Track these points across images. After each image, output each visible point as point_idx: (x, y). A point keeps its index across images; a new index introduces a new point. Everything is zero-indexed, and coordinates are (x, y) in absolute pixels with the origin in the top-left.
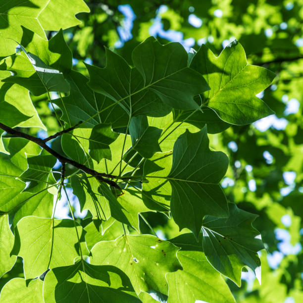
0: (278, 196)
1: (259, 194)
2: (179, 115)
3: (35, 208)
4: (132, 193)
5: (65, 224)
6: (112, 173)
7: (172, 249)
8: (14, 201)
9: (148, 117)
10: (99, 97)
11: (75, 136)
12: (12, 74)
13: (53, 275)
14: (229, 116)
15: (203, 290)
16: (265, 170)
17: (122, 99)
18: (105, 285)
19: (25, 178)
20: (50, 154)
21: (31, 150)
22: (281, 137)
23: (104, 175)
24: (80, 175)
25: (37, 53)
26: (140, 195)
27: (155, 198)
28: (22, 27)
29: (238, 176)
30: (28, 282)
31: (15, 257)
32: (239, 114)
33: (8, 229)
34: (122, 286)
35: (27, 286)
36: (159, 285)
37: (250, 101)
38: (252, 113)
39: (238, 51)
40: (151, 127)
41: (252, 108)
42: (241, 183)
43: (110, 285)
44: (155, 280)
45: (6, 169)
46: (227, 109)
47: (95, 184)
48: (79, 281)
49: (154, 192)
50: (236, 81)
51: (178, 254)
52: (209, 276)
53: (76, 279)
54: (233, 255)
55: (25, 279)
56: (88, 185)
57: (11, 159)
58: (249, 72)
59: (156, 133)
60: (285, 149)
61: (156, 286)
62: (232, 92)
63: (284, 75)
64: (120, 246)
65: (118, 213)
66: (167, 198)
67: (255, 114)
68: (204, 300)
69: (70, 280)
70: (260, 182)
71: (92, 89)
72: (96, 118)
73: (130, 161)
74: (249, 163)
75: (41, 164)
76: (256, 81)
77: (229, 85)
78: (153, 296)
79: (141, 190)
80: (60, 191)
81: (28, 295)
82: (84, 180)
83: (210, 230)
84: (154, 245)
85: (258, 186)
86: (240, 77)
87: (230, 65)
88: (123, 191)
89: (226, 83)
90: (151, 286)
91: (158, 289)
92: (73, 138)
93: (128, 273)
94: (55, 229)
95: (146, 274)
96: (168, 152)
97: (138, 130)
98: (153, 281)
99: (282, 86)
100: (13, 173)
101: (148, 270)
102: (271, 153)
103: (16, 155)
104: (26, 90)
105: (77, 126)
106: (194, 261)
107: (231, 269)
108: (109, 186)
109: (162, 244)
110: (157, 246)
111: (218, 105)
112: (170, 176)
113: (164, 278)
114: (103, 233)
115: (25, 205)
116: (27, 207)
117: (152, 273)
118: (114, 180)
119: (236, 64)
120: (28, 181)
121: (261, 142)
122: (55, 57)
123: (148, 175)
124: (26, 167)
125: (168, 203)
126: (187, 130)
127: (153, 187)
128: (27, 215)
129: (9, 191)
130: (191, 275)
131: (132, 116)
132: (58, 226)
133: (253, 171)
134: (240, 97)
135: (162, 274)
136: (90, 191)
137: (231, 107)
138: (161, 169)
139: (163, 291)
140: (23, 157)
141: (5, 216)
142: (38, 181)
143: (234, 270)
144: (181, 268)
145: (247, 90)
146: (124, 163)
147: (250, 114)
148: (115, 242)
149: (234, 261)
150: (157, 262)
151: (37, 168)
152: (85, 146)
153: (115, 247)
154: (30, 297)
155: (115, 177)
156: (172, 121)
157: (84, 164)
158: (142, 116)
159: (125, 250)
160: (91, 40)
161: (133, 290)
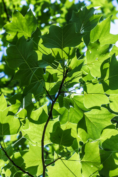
0: (61, 5)
1: (61, 12)
2: (35, 48)
3: (80, 103)
4: (69, 63)
5: (85, 89)
6: (63, 72)
7: (91, 45)
8: (78, 111)
9: (38, 60)
10: (32, 81)
11: (49, 89)
12: (27, 118)
13: (107, 91)
14: (34, 27)
15: (105, 31)
16: (51, 11)
17: (32, 71)
18: (108, 70)
19: (68, 108)
20: (58, 99)
21: (57, 107)
22: (37, 6)
23: (64, 76)
24: (65, 85)
25: (17, 108)
26: (70, 60)
27: (70, 54)
28: (7, 116)
29: (55, 22)
30: (111, 102)
31: (102, 108)
32: (33, 23)
33: (90, 112)
34: (108, 63)
35: (112, 102)
36: (106, 48)
37: (27, 19)
38: (31, 18)
39: (7, 26)
40: (42, 59)
41: (29, 18)
42: (58, 20)
43: (108, 68)
44: (104, 50)
45: (66, 116)
46: (31, 28)
47: (68, 79)
48: (108, 81)
49: (68, 55)
50: (19, 26)
51: (92, 42)
52: (99, 29)
53: (108, 82)
54: (90, 19)
55: (110, 103)
56: (68, 82)
57: (62, 114)
58: (15, 21)
59: (44, 56)
60: (42, 4)
61: (107, 49)
62: (24, 27)
63: (11, 8)
64: (92, 66)
65: (79, 68)
66: (70, 49)
67: (32, 17)
68: (109, 30)
69: (108, 85)
70: (56, 13)
71: (29, 85)
72: (41, 81)
73: (56, 66)
74: (49, 18)
75: (62, 102)
76: (18, 18)
77: (21, 29)
78: (110, 50)
79: (68, 60)
80: (73, 93)
81: (116, 101)
82: (67, 83)
83: (81, 30)
84: (90, 52)
85: (58, 13)
86: (17, 24)
87: (13, 29)
88: (69, 67)
89: (21, 30)
90: (107, 52)
91: (107, 48)
92: (50, 90)
93: (102, 61)
94: (88, 93)
95: (102, 54)
96: (51, 51)
97: (44, 64)
98: (104, 51)
99: (16, 8)
100: (67, 113)
101: (100, 53)
102: (44, 9)
103: (60, 113)
104: (32, 112)
105: (45, 89)
106: (94, 36)
107: (96, 19)
108: (68, 73)
109: (89, 49)
110: (90, 51)
111: (30, 32)
112: (61, 48)
113: (103, 46)
114: (87, 74)
115: (79, 107)
116: (80, 106)
117: (101, 52)
118: (65, 71)
119: (12, 27)
120: (69, 106)
121: (40, 14)
122: (18, 101)
123: (62, 58)
124: (64, 108)
125: (72, 48)
126: (42, 44)
127: (66, 55)
128: (84, 105)
129: (74, 114)
130: (100, 36)
131: (38, 67)
132: (87, 92)
133: (52, 16)
134: (26, 24)
135: (101, 47)
136: (71, 81)
137: (30, 27)
138: (58, 53)
139: (108, 46)
140: (60, 110)
141: (85, 114)
142: (69, 102)
143: (96, 18)
144: (98, 40)
145: (22, 21)
146: (58, 68)
147: (32, 19)
148: (90, 68)
149: (92, 19)
150: (97, 50)
151: (64, 103)
152: (53, 85)
153: (92, 68)
154: (117, 100)
155: (64, 71)
156: (38, 51)
157: (60, 84)
158: (38, 63)
159: (93, 64)
160: (6, 88)
161: (109, 58)
